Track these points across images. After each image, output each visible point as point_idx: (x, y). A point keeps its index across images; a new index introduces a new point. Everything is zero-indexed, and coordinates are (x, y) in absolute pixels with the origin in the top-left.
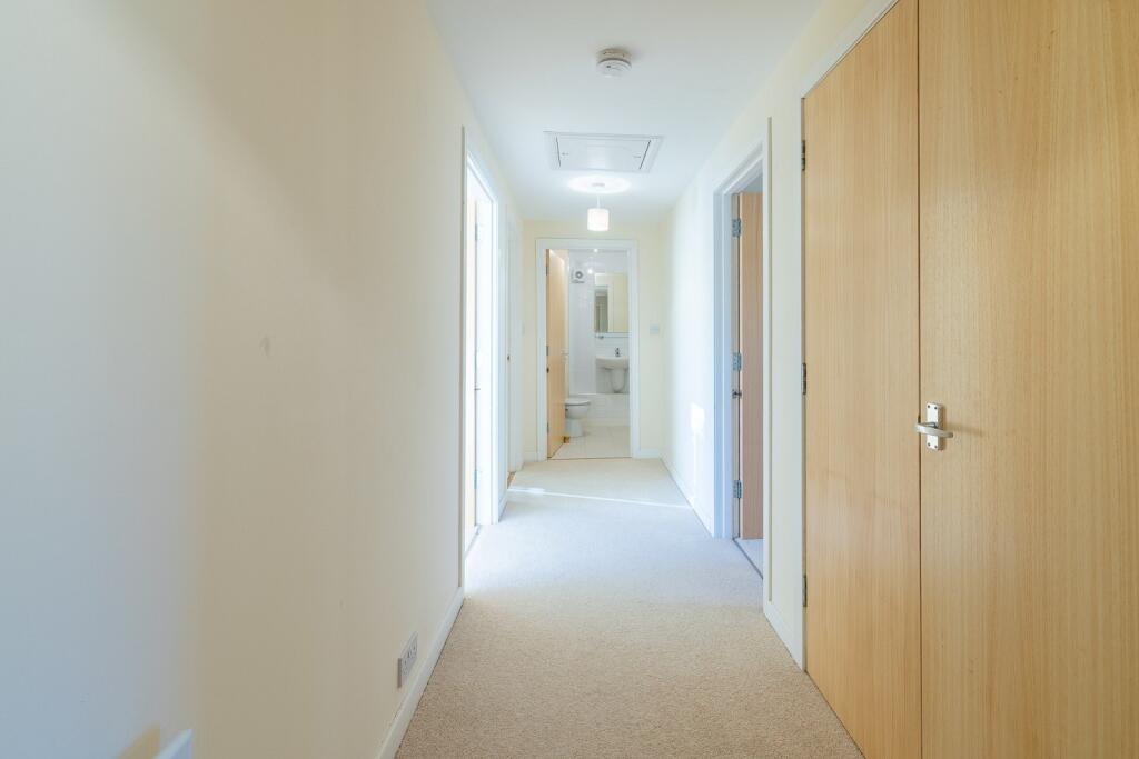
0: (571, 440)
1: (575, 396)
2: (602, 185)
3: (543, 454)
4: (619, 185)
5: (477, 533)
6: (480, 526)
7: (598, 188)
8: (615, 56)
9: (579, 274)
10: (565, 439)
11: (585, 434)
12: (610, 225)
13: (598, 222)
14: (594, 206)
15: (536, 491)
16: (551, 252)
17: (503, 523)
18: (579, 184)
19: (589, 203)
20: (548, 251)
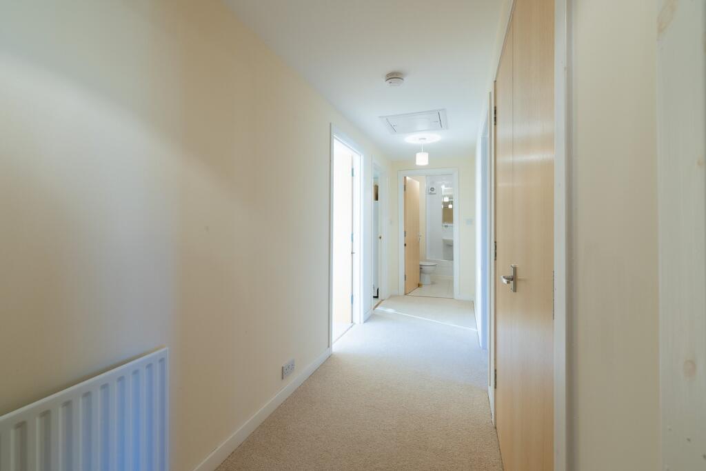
0: (423, 286)
1: (429, 261)
2: (424, 139)
3: (402, 291)
4: (434, 138)
5: (351, 327)
6: (355, 324)
7: (422, 140)
8: (394, 76)
9: (432, 189)
10: (419, 285)
11: (433, 283)
12: (429, 161)
13: (422, 160)
14: (419, 151)
15: (390, 311)
16: (408, 178)
17: (366, 324)
18: (411, 139)
19: (418, 149)
20: (405, 177)
